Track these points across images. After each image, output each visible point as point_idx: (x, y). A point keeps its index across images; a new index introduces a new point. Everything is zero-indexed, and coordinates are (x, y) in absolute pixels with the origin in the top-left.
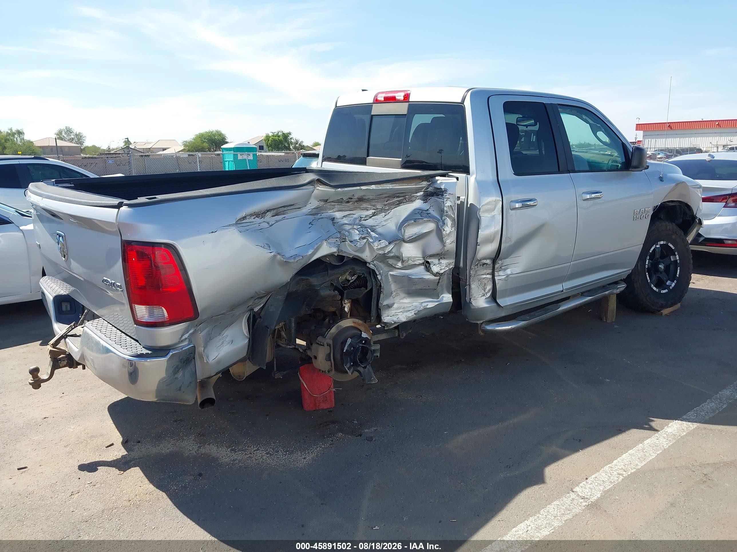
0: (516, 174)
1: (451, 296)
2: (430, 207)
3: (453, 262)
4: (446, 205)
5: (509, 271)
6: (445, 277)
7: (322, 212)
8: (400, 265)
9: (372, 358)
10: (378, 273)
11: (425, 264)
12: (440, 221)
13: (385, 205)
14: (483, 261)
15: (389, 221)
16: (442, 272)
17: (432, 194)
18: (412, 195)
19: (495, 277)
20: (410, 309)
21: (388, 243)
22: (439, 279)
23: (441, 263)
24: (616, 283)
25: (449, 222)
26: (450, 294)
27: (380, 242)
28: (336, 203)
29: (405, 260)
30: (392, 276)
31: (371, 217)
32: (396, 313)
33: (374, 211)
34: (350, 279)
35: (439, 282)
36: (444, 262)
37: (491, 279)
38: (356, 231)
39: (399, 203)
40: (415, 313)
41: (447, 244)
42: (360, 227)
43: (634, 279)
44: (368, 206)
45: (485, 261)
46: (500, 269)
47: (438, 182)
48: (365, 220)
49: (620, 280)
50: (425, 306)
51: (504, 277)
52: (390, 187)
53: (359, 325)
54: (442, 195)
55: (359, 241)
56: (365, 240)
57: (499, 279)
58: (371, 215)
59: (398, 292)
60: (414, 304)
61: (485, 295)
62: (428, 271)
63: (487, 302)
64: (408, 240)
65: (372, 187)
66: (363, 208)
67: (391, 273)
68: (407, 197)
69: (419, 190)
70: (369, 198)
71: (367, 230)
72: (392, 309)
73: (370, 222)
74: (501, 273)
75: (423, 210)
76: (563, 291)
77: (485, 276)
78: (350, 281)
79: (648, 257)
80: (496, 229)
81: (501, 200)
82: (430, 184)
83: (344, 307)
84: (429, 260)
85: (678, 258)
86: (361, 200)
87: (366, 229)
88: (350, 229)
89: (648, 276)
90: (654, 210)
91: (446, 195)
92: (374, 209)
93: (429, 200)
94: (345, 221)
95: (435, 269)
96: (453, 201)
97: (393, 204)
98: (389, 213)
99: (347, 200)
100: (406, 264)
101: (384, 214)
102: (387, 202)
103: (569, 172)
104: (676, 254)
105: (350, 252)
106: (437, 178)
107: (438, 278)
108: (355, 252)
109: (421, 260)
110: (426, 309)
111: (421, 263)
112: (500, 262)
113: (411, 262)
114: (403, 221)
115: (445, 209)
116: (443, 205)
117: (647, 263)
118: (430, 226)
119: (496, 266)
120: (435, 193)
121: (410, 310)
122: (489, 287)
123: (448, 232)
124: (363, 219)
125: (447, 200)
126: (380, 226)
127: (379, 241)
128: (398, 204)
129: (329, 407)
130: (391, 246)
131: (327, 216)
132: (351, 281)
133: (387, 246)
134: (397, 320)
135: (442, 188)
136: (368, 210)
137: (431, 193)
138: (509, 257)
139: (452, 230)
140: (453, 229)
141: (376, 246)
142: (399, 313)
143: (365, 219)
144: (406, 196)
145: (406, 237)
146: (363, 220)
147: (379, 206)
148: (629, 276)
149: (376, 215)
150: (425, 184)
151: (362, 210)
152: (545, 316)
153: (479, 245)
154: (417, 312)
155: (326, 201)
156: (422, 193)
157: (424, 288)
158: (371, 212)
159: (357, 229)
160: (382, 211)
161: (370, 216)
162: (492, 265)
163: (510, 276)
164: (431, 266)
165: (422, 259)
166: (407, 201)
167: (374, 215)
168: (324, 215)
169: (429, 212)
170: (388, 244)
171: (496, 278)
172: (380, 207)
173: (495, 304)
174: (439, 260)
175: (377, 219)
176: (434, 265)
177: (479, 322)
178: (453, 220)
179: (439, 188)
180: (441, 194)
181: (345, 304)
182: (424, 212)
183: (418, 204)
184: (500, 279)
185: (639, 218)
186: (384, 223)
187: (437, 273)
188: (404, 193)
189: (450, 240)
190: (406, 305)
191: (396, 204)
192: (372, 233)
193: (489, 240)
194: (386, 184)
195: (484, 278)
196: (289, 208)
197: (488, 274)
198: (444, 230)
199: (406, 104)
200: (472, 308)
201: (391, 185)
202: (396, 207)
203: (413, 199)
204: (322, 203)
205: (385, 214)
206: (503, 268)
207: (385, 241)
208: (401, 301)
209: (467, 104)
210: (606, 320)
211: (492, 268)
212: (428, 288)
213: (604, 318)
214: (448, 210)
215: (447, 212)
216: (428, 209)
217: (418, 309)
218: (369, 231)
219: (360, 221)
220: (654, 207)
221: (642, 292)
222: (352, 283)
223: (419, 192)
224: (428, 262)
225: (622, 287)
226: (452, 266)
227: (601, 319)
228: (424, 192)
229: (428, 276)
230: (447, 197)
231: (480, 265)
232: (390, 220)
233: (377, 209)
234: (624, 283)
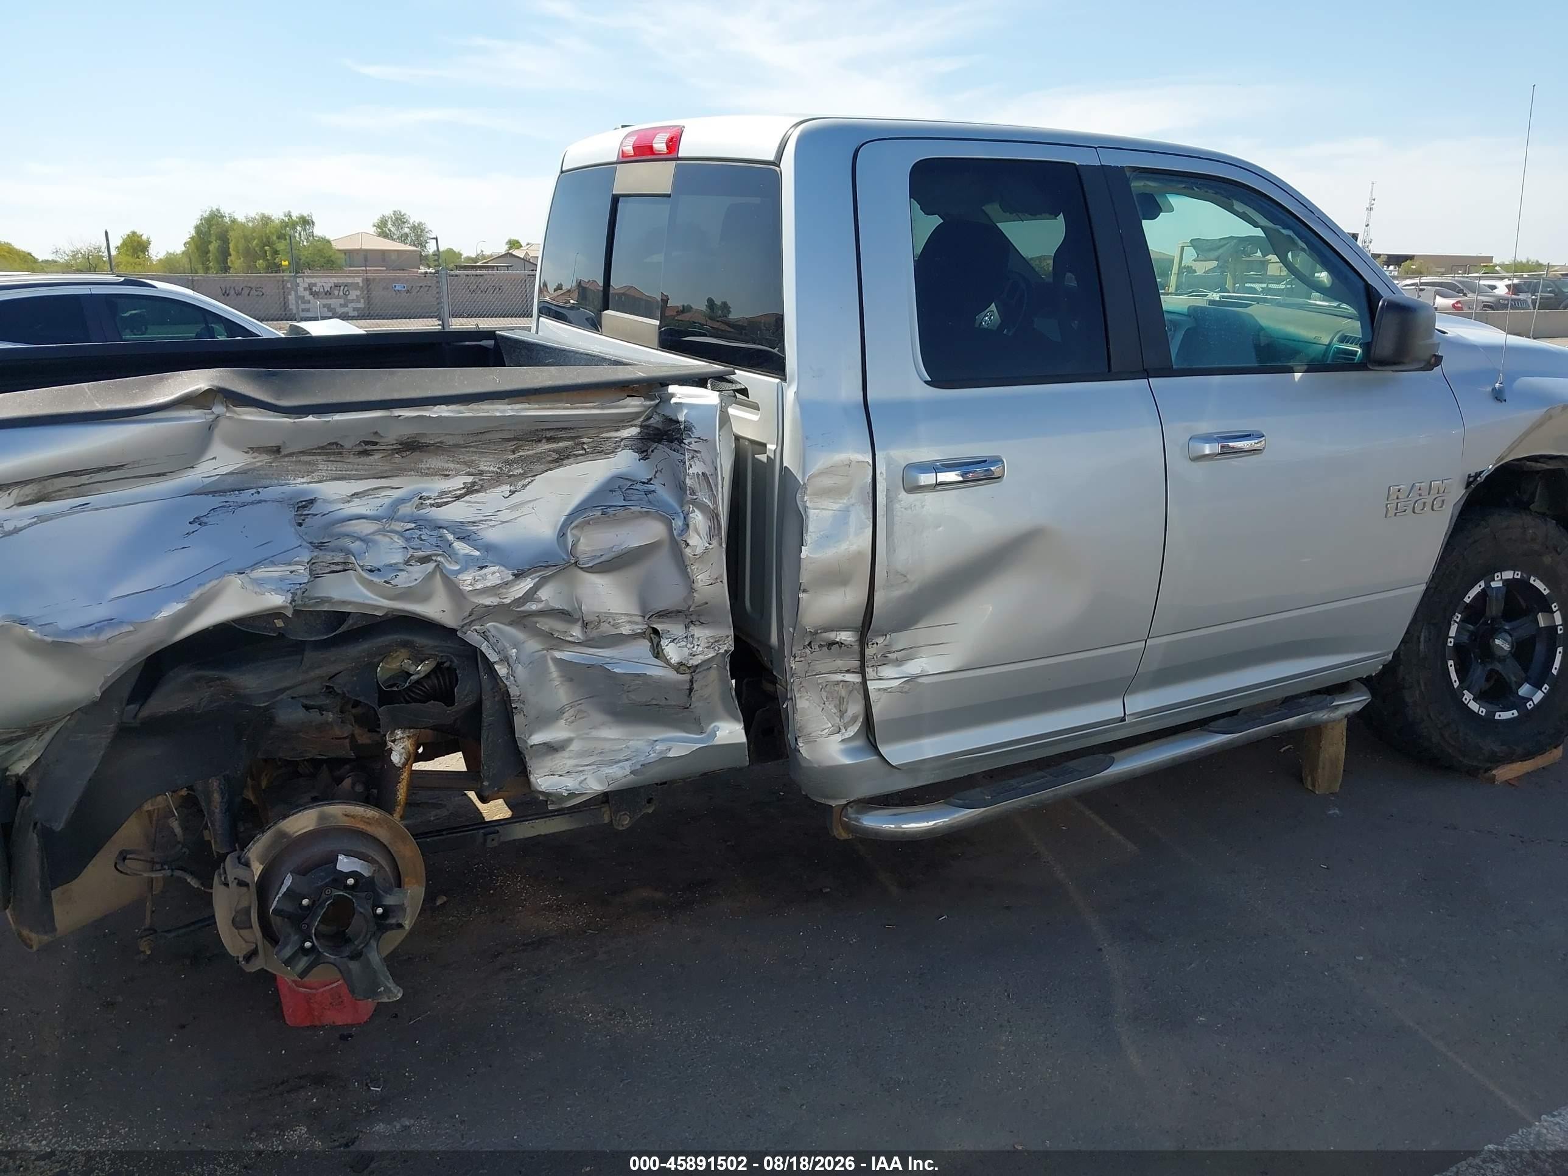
0: (935, 382)
1: (742, 725)
2: (656, 472)
3: (728, 637)
4: (691, 471)
5: (913, 667)
6: (713, 674)
7: (266, 482)
8: (576, 632)
10: (493, 657)
11: (648, 636)
12: (679, 516)
13: (509, 463)
14: (824, 634)
15: (526, 509)
16: (696, 663)
17: (658, 434)
18: (603, 435)
19: (868, 682)
20: (622, 758)
21: (513, 575)
22: (691, 682)
23: (692, 636)
24: (1342, 688)
25: (702, 522)
26: (736, 719)
27: (484, 571)
28: (318, 458)
29: (592, 622)
30: (559, 662)
31: (458, 498)
32: (577, 766)
33: (470, 479)
34: (412, 670)
35: (691, 690)
36: (701, 634)
37: (857, 686)
38: (396, 538)
39: (561, 459)
40: (633, 769)
41: (701, 584)
42: (413, 525)
43: (1404, 678)
44: (446, 465)
45: (832, 636)
46: (884, 660)
47: (673, 401)
48: (439, 505)
49: (1356, 680)
50: (661, 752)
51: (896, 683)
52: (504, 411)
53: (369, 824)
54: (681, 441)
55: (402, 567)
56: (432, 565)
57: (879, 690)
58: (460, 489)
59: (583, 707)
60: (631, 743)
61: (843, 731)
62: (657, 657)
63: (849, 752)
64: (590, 565)
65: (435, 412)
66: (428, 469)
67: (558, 655)
68: (584, 440)
69: (623, 421)
70: (441, 442)
71: (441, 537)
72: (565, 754)
73: (456, 512)
74: (887, 671)
75: (634, 482)
76: (1123, 719)
77: (839, 677)
78: (412, 675)
79: (1457, 618)
80: (854, 548)
81: (871, 462)
82: (657, 405)
83: (391, 751)
84: (659, 627)
85: (1559, 620)
86: (411, 446)
87: (435, 533)
88: (373, 533)
89: (1452, 670)
90: (1469, 485)
91: (690, 443)
92: (469, 474)
93: (652, 451)
94: (357, 507)
95: (673, 652)
96: (709, 461)
97: (538, 459)
98: (525, 486)
99: (360, 449)
100: (594, 634)
101: (506, 488)
102: (514, 452)
103: (1151, 375)
104: (1555, 609)
105: (367, 602)
106: (672, 389)
107: (687, 677)
108: (390, 599)
109: (637, 623)
110: (664, 760)
111: (639, 631)
112: (880, 640)
113: (605, 628)
114: (573, 511)
115: (688, 482)
116: (682, 469)
117: (1453, 631)
118: (650, 531)
119: (870, 651)
120: (666, 433)
121: (620, 761)
122: (855, 708)
123: (699, 551)
124: (428, 502)
125: (693, 457)
126: (492, 524)
127: (481, 568)
128: (555, 461)
130: (527, 584)
131: (283, 495)
132: (414, 678)
133: (507, 583)
134: (578, 787)
135: (680, 419)
136: (448, 475)
137: (656, 432)
138: (911, 627)
139: (711, 546)
140: (715, 542)
141: (468, 582)
142: (587, 765)
143: (439, 501)
144: (580, 437)
145: (583, 559)
146: (432, 505)
147: (488, 465)
148: (1389, 669)
149: (477, 491)
150: (634, 405)
151: (427, 475)
152: (1051, 794)
153: (804, 591)
154: (639, 767)
155: (277, 451)
156: (633, 431)
157: (654, 702)
158: (458, 483)
159: (400, 534)
160: (498, 479)
161: (459, 492)
162: (856, 647)
163: (920, 680)
164: (661, 643)
165: (640, 619)
166: (587, 453)
167: (470, 490)
168: (265, 494)
169: (651, 487)
170: (511, 578)
171: (872, 686)
172: (492, 468)
173: (875, 758)
174: (687, 627)
175: (484, 503)
176: (673, 641)
177: (833, 803)
178: (714, 516)
179: (674, 418)
180: (676, 439)
181: (394, 741)
182: (638, 486)
183: (624, 461)
184: (885, 690)
185: (1408, 512)
186: (505, 515)
187: (681, 664)
188: (571, 429)
189: (708, 574)
190: (607, 746)
191: (550, 459)
192: (457, 545)
193: (836, 577)
194: (492, 404)
195: (838, 683)
196: (99, 477)
197: (848, 671)
198: (688, 545)
199: (671, 167)
200: (804, 764)
201: (509, 407)
202: (551, 469)
203: (609, 446)
204: (263, 459)
205: (512, 488)
206: (891, 656)
207: (502, 568)
208: (595, 733)
209: (788, 168)
211: (858, 657)
212: (663, 702)
214: (697, 487)
215: (693, 493)
216: (651, 479)
217: (642, 759)
218: (450, 537)
219: (420, 506)
220: (1469, 476)
221: (1429, 716)
222: (418, 682)
223: (625, 427)
224: (655, 631)
225: (1356, 701)
226: (726, 648)
228: (641, 426)
229: (657, 671)
230: (694, 447)
231: (821, 646)
232: (530, 505)
233: (482, 473)
234: (1365, 689)
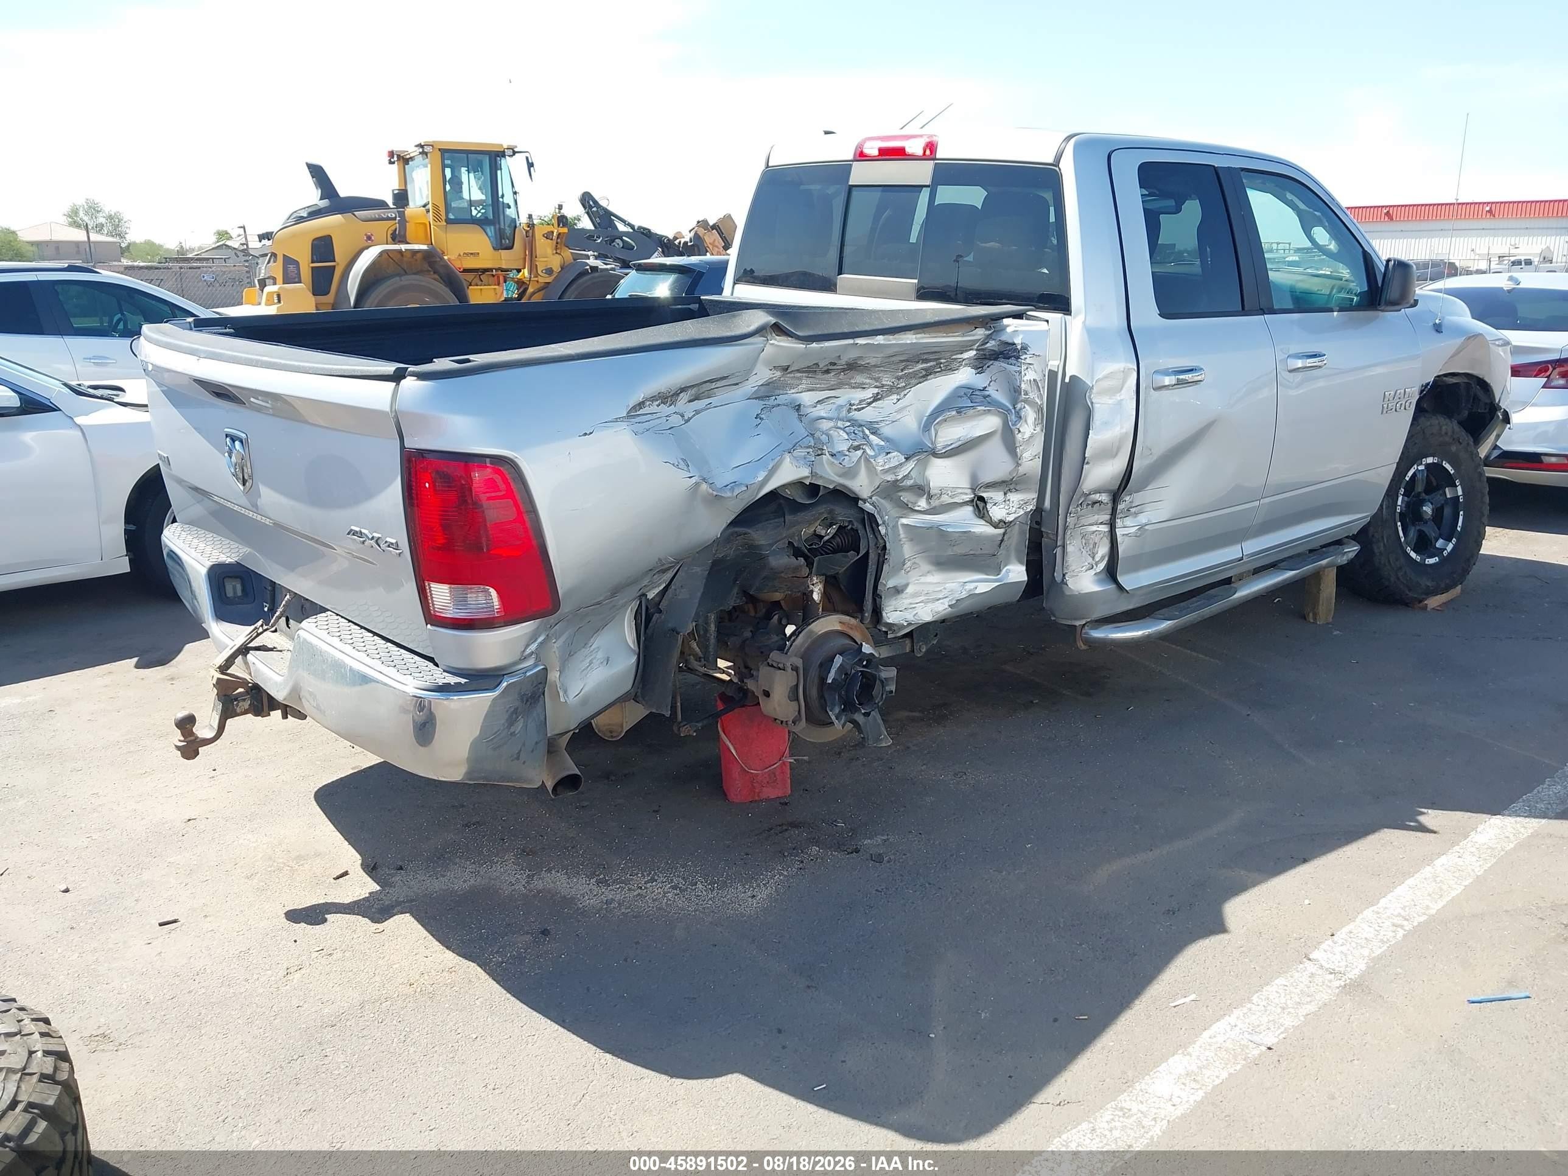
0: (1165, 314)
1: (1024, 568)
2: (990, 382)
3: (1033, 499)
4: (1025, 379)
5: (1143, 519)
6: (1016, 529)
7: (777, 392)
8: (922, 504)
9: (882, 695)
10: (880, 522)
11: (975, 504)
12: (1011, 412)
13: (899, 378)
14: (1093, 496)
15: (905, 413)
16: (1011, 520)
17: (993, 355)
18: (954, 357)
19: (1117, 530)
20: (941, 596)
21: (905, 458)
22: (1004, 534)
23: (1009, 500)
24: (1339, 543)
25: (1030, 414)
26: (1021, 563)
27: (889, 455)
28: (804, 375)
29: (936, 495)
30: (905, 526)
31: (869, 404)
32: (911, 604)
33: (876, 391)
34: (823, 533)
35: (1002, 541)
36: (1015, 497)
37: (1106, 534)
38: (841, 432)
39: (927, 374)
40: (950, 604)
41: (1024, 460)
42: (849, 424)
43: (1373, 536)
44: (865, 381)
45: (1097, 497)
46: (1128, 512)
47: (1009, 330)
48: (859, 410)
49: (1347, 537)
50: (970, 590)
51: (1133, 530)
52: (912, 339)
53: (851, 628)
54: (1018, 358)
55: (847, 453)
56: (859, 453)
57: (1123, 535)
58: (870, 398)
59: (916, 561)
60: (947, 585)
61: (1095, 567)
62: (982, 518)
63: (1100, 582)
64: (943, 451)
65: (877, 341)
66: (855, 383)
67: (904, 521)
68: (943, 361)
69: (967, 347)
70: (868, 364)
71: (863, 432)
72: (903, 595)
73: (868, 414)
74: (1128, 521)
75: (974, 389)
76: (1242, 559)
77: (1094, 528)
78: (824, 537)
79: (1402, 491)
80: (1124, 430)
81: (1136, 368)
82: (991, 334)
83: (812, 592)
84: (984, 495)
85: (1460, 492)
86: (852, 367)
87: (860, 429)
88: (830, 429)
89: (1400, 529)
90: (1422, 391)
91: (1026, 358)
92: (876, 387)
93: (988, 367)
94: (821, 411)
95: (997, 512)
96: (1039, 370)
97: (913, 375)
98: (905, 395)
99: (825, 368)
100: (935, 503)
101: (895, 397)
102: (902, 370)
103: (1262, 312)
104: (1457, 484)
105: (830, 478)
106: (1006, 321)
107: (1002, 531)
108: (840, 476)
109: (966, 494)
110: (972, 596)
111: (968, 499)
112: (1127, 498)
113: (946, 499)
114: (935, 409)
115: (1023, 386)
116: (1017, 377)
117: (1399, 503)
118: (990, 423)
119: (1120, 507)
120: (1002, 353)
121: (940, 599)
122: (1103, 550)
123: (1027, 436)
124: (854, 407)
125: (1027, 368)
126: (888, 423)
127: (888, 453)
128: (923, 376)
129: (780, 795)
130: (911, 465)
131: (787, 401)
132: (826, 538)
133: (901, 464)
134: (913, 619)
135: (1016, 342)
136: (864, 388)
137: (992, 353)
138: (1146, 487)
139: (1035, 432)
140: (1038, 429)
141: (880, 464)
142: (917, 603)
143: (859, 407)
144: (940, 359)
145: (939, 446)
146: (855, 410)
147: (887, 380)
148: (1364, 530)
149: (879, 399)
150: (980, 333)
151: (854, 388)
152: (1208, 611)
153: (1088, 463)
154: (954, 602)
155: (785, 369)
156: (972, 353)
157: (972, 552)
158: (869, 393)
159: (843, 429)
160: (892, 390)
161: (869, 400)
162: (1110, 506)
163: (1146, 527)
164: (988, 507)
165: (969, 491)
166: (942, 370)
167: (876, 398)
168: (782, 399)
169: (987, 393)
170: (904, 460)
171: (1119, 532)
172: (888, 383)
173: (1113, 586)
174: (1005, 494)
175: (882, 408)
176: (995, 505)
177: (1078, 623)
178: (1040, 409)
179: (1010, 341)
180: (1014, 356)
181: (813, 585)
182: (977, 393)
183: (964, 376)
184: (1127, 535)
185: (1394, 410)
186: (893, 417)
187: (1001, 521)
188: (939, 352)
189: (1029, 452)
190: (931, 588)
191: (921, 375)
192: (872, 437)
193: (1108, 453)
194: (905, 334)
195: (1094, 532)
196: (719, 384)
197: (1101, 523)
198: (1019, 431)
199: (929, 165)
200: (1067, 593)
201: (914, 336)
202: (920, 383)
203: (955, 365)
204: (778, 374)
205: (898, 397)
206: (1133, 510)
207: (899, 454)
208: (923, 579)
209: (1067, 169)
210: (1315, 619)
211: (1110, 511)
212: (979, 552)
213: (1311, 615)
214: (1029, 389)
215: (1026, 394)
216: (986, 387)
217: (958, 596)
218: (867, 432)
219: (849, 411)
220: (1422, 386)
221: (1389, 561)
222: (828, 541)
223: (967, 351)
224: (981, 499)
225: (1352, 550)
226: (1031, 507)
227: (1304, 617)
228: (977, 350)
229: (982, 528)
230: (1028, 361)
231: (1088, 505)
232: (908, 409)
233: (883, 386)
234: (1354, 542)
